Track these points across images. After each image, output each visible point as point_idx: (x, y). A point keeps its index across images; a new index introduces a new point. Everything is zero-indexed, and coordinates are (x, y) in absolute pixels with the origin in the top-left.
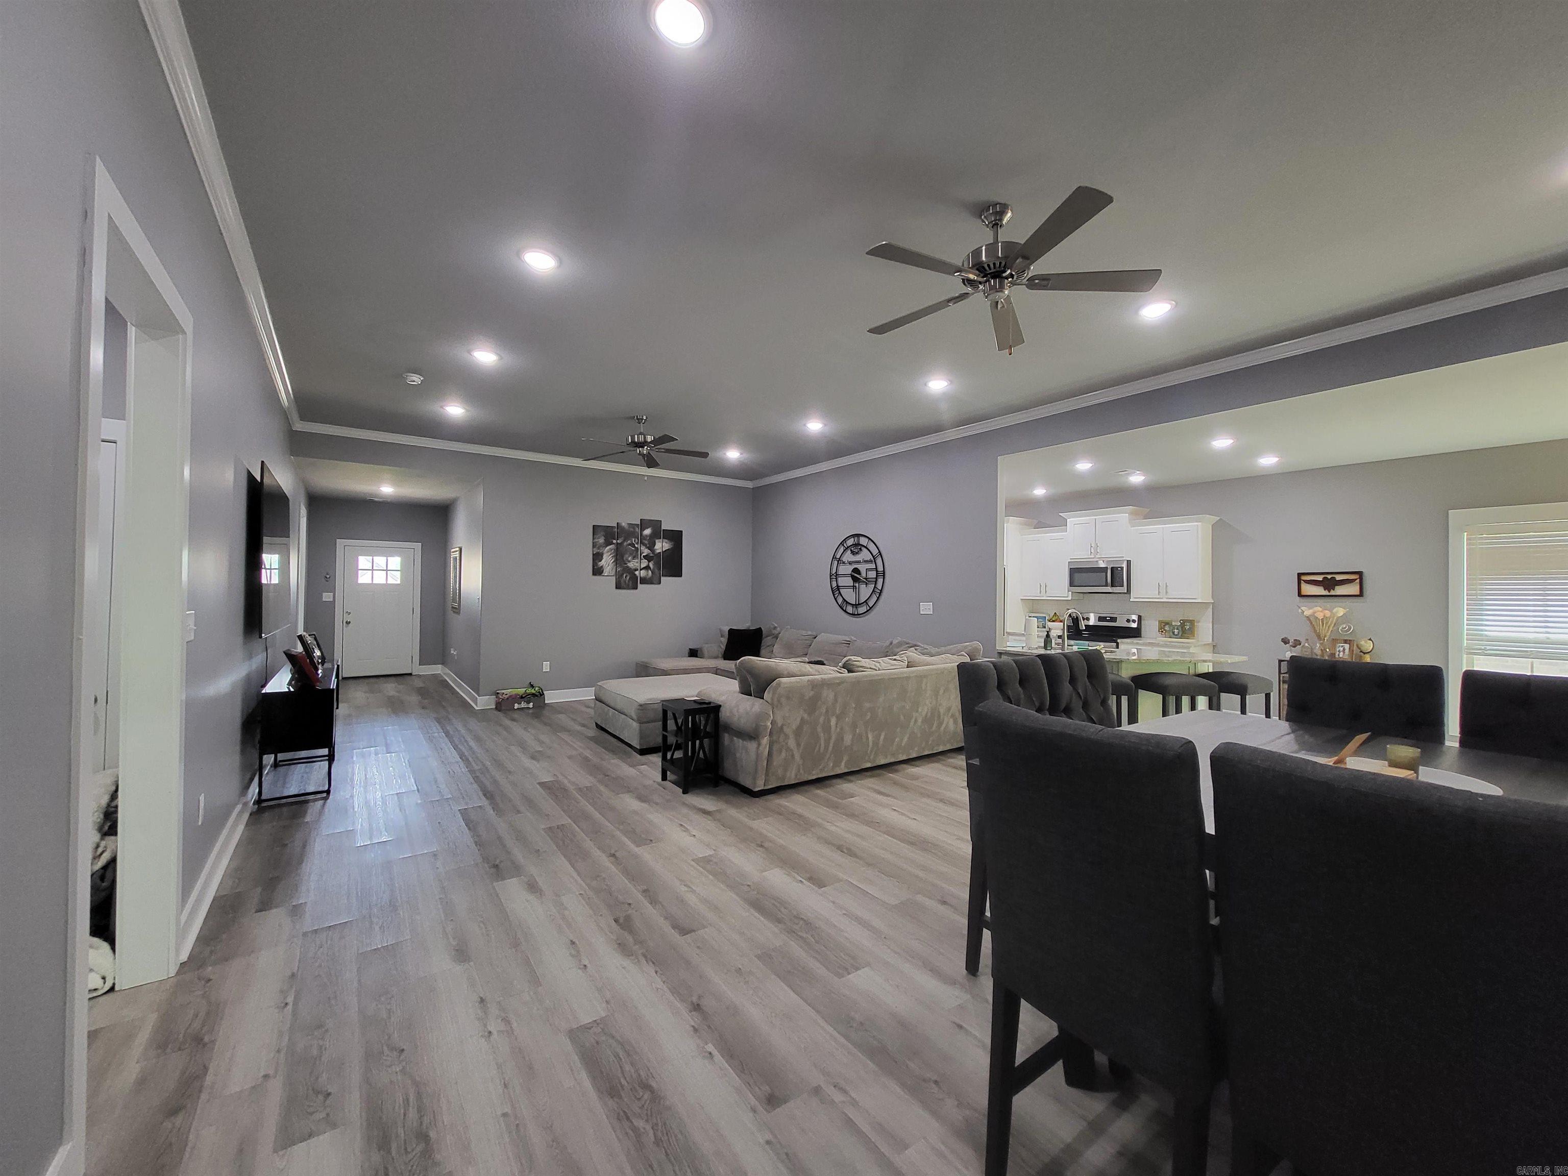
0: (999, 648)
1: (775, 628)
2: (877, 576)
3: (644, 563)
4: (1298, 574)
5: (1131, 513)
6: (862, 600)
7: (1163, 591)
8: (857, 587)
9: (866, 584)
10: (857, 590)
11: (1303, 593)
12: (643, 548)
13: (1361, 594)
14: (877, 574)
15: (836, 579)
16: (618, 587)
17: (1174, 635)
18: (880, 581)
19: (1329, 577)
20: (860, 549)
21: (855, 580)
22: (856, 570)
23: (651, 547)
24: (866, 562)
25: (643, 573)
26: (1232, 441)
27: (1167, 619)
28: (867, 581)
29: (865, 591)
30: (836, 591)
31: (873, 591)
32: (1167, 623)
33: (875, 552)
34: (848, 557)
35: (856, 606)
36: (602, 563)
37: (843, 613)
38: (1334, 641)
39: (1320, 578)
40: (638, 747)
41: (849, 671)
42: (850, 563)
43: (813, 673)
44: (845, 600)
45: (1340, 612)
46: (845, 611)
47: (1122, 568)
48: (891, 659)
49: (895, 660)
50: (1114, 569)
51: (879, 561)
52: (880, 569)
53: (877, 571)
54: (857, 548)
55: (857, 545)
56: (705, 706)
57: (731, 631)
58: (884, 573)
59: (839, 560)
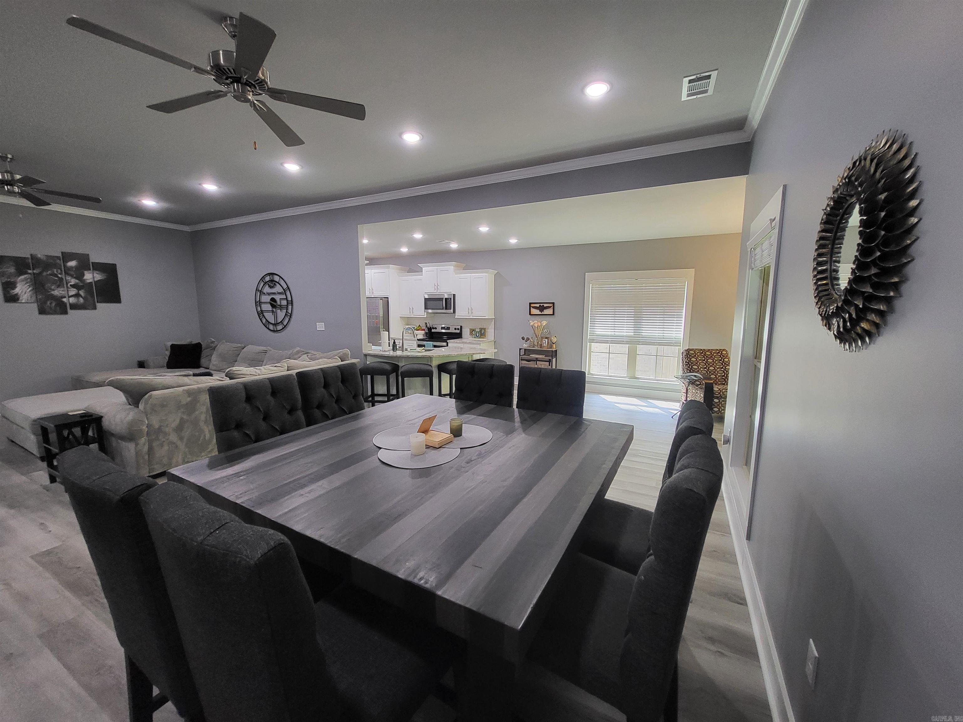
0: (365, 351)
1: (213, 342)
2: (287, 304)
3: (73, 292)
4: (530, 303)
5: (455, 266)
6: (279, 321)
7: (470, 312)
8: (275, 311)
9: (281, 309)
10: (275, 313)
11: (531, 314)
12: (69, 278)
13: (553, 314)
14: (287, 302)
15: (260, 305)
16: (42, 311)
17: (477, 337)
18: (290, 307)
19: (542, 305)
20: (275, 284)
21: (273, 306)
22: (273, 300)
23: (80, 277)
24: (280, 293)
25: (72, 300)
26: (488, 229)
27: (473, 328)
28: (281, 307)
29: (281, 314)
30: (261, 314)
31: (286, 314)
32: (474, 330)
33: (285, 287)
34: (267, 289)
35: (275, 324)
36: (17, 290)
37: (268, 330)
38: (542, 338)
39: (538, 305)
40: (38, 456)
41: (231, 378)
42: (269, 294)
43: (193, 383)
44: (267, 321)
45: (544, 323)
46: (268, 328)
47: (451, 299)
48: (272, 366)
49: (275, 366)
50: (447, 299)
51: (288, 293)
52: (289, 299)
53: (287, 300)
54: (272, 283)
55: (272, 281)
56: (87, 418)
57: (173, 346)
58: (292, 302)
59: (261, 291)
